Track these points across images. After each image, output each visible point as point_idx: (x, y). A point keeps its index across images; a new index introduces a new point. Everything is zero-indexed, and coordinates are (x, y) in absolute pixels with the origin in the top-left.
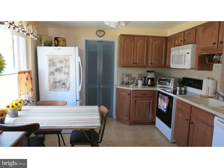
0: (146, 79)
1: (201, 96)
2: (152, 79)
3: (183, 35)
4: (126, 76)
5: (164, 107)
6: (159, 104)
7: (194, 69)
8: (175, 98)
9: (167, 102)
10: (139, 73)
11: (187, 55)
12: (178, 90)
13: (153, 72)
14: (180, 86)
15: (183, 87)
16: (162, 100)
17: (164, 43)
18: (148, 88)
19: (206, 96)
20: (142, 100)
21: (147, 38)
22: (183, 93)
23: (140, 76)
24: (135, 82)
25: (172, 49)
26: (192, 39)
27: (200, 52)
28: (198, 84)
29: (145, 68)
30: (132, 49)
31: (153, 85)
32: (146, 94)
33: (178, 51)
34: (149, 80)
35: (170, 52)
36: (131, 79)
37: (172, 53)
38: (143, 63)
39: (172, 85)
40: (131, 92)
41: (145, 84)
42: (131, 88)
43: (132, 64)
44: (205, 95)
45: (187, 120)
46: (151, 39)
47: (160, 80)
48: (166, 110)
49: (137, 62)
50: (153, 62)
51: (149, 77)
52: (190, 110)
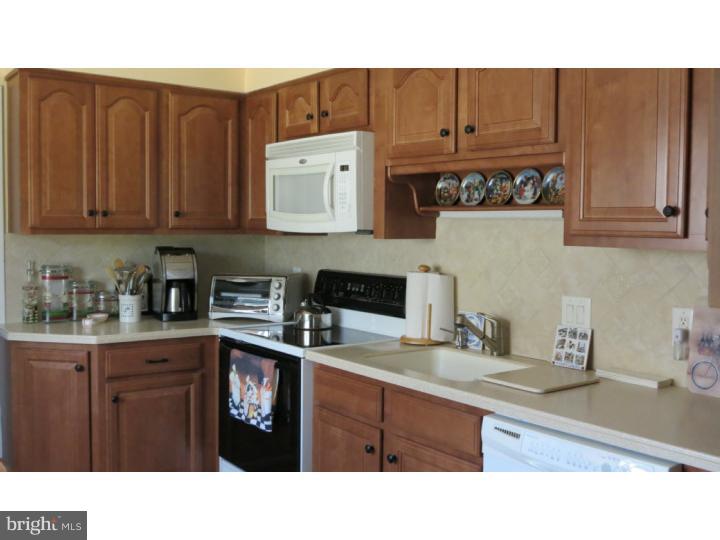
0: (158, 288)
1: (405, 342)
2: (187, 287)
3: (314, 91)
4: (53, 278)
5: (260, 407)
6: (236, 396)
7: (371, 232)
8: (308, 361)
9: (272, 383)
10: (118, 261)
11: (338, 173)
12: (307, 325)
13: (190, 251)
14: (311, 310)
15: (328, 311)
16: (248, 378)
17: (230, 122)
18: (169, 329)
19: (422, 339)
20: (149, 388)
21: (152, 95)
22: (327, 336)
23: (130, 274)
24: (102, 307)
25: (271, 148)
26: (356, 111)
27: (389, 163)
28: (387, 295)
29: (146, 237)
30: (85, 145)
31: (191, 312)
32: (165, 361)
33: (299, 159)
34: (174, 292)
35: (261, 160)
36: (81, 293)
37: (269, 164)
38: (142, 211)
39: (278, 308)
40: (89, 354)
41: (150, 312)
42: (87, 335)
43: (85, 215)
44: (419, 337)
45: (371, 450)
46: (172, 101)
47: (223, 286)
48: (269, 423)
49: (113, 206)
50: (185, 207)
51: (171, 275)
52: (379, 404)
